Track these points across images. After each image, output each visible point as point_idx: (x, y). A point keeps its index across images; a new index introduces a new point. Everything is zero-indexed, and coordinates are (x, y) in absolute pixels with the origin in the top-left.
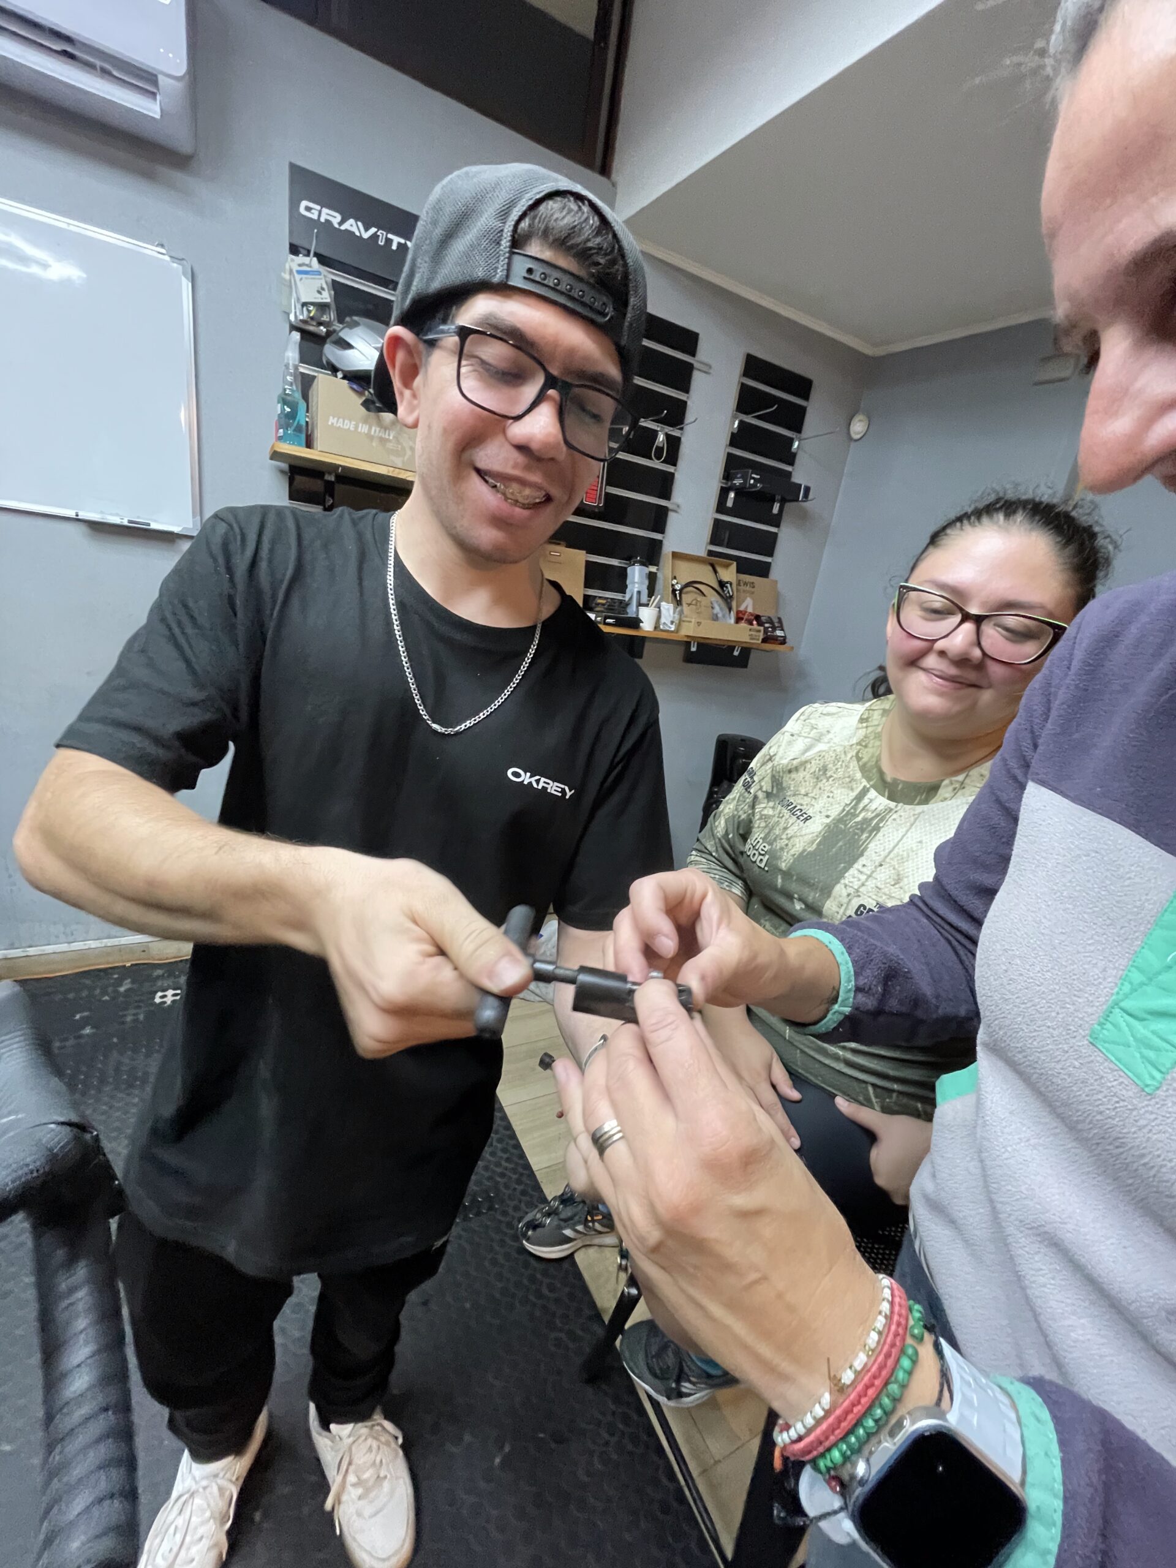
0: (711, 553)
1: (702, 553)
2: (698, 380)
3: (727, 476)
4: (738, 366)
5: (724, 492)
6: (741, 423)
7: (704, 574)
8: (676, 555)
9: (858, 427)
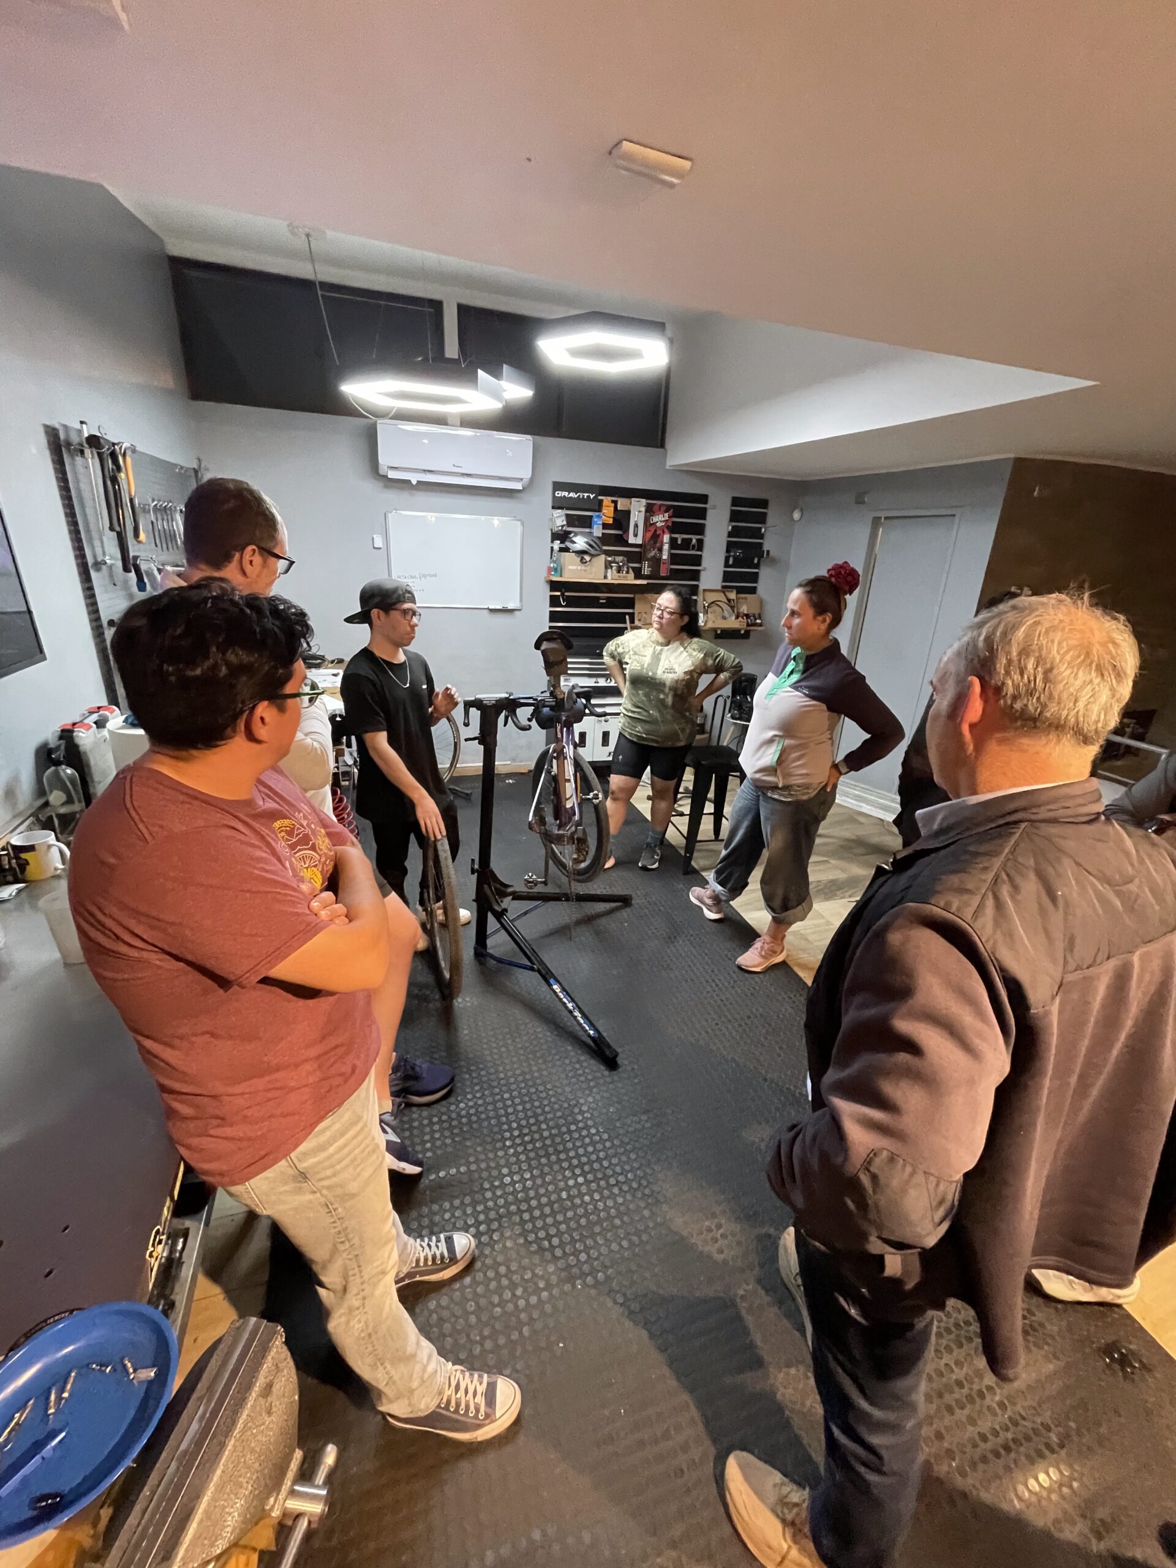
0: (723, 587)
1: (719, 588)
2: (710, 514)
3: (728, 551)
4: (729, 502)
5: (727, 559)
6: (733, 527)
7: (721, 597)
8: (704, 590)
9: (796, 515)
